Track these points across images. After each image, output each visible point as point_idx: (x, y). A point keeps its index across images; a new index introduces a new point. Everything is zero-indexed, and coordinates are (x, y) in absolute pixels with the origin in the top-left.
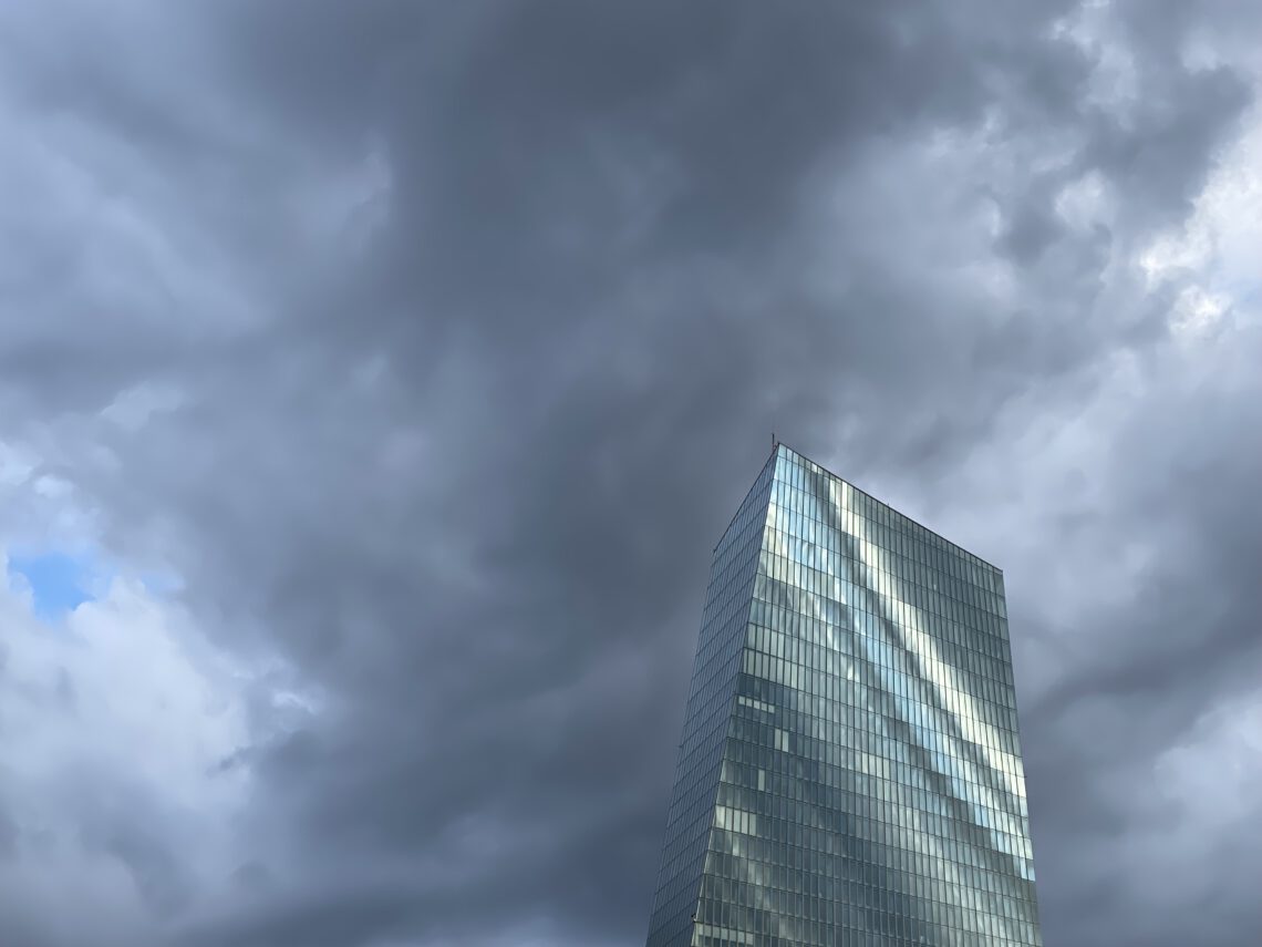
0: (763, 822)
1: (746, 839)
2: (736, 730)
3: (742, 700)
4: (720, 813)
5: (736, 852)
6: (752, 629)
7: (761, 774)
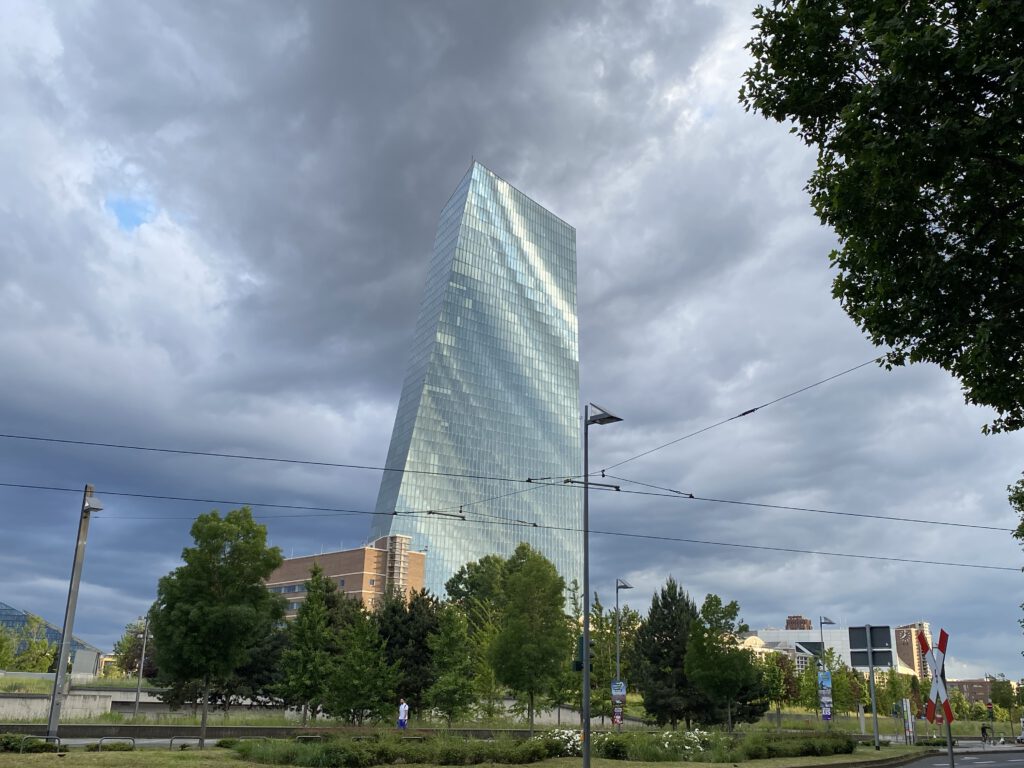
0: (459, 339)
1: (450, 348)
2: (448, 297)
3: (451, 283)
4: (439, 335)
5: (445, 353)
6: (457, 250)
7: (459, 318)
